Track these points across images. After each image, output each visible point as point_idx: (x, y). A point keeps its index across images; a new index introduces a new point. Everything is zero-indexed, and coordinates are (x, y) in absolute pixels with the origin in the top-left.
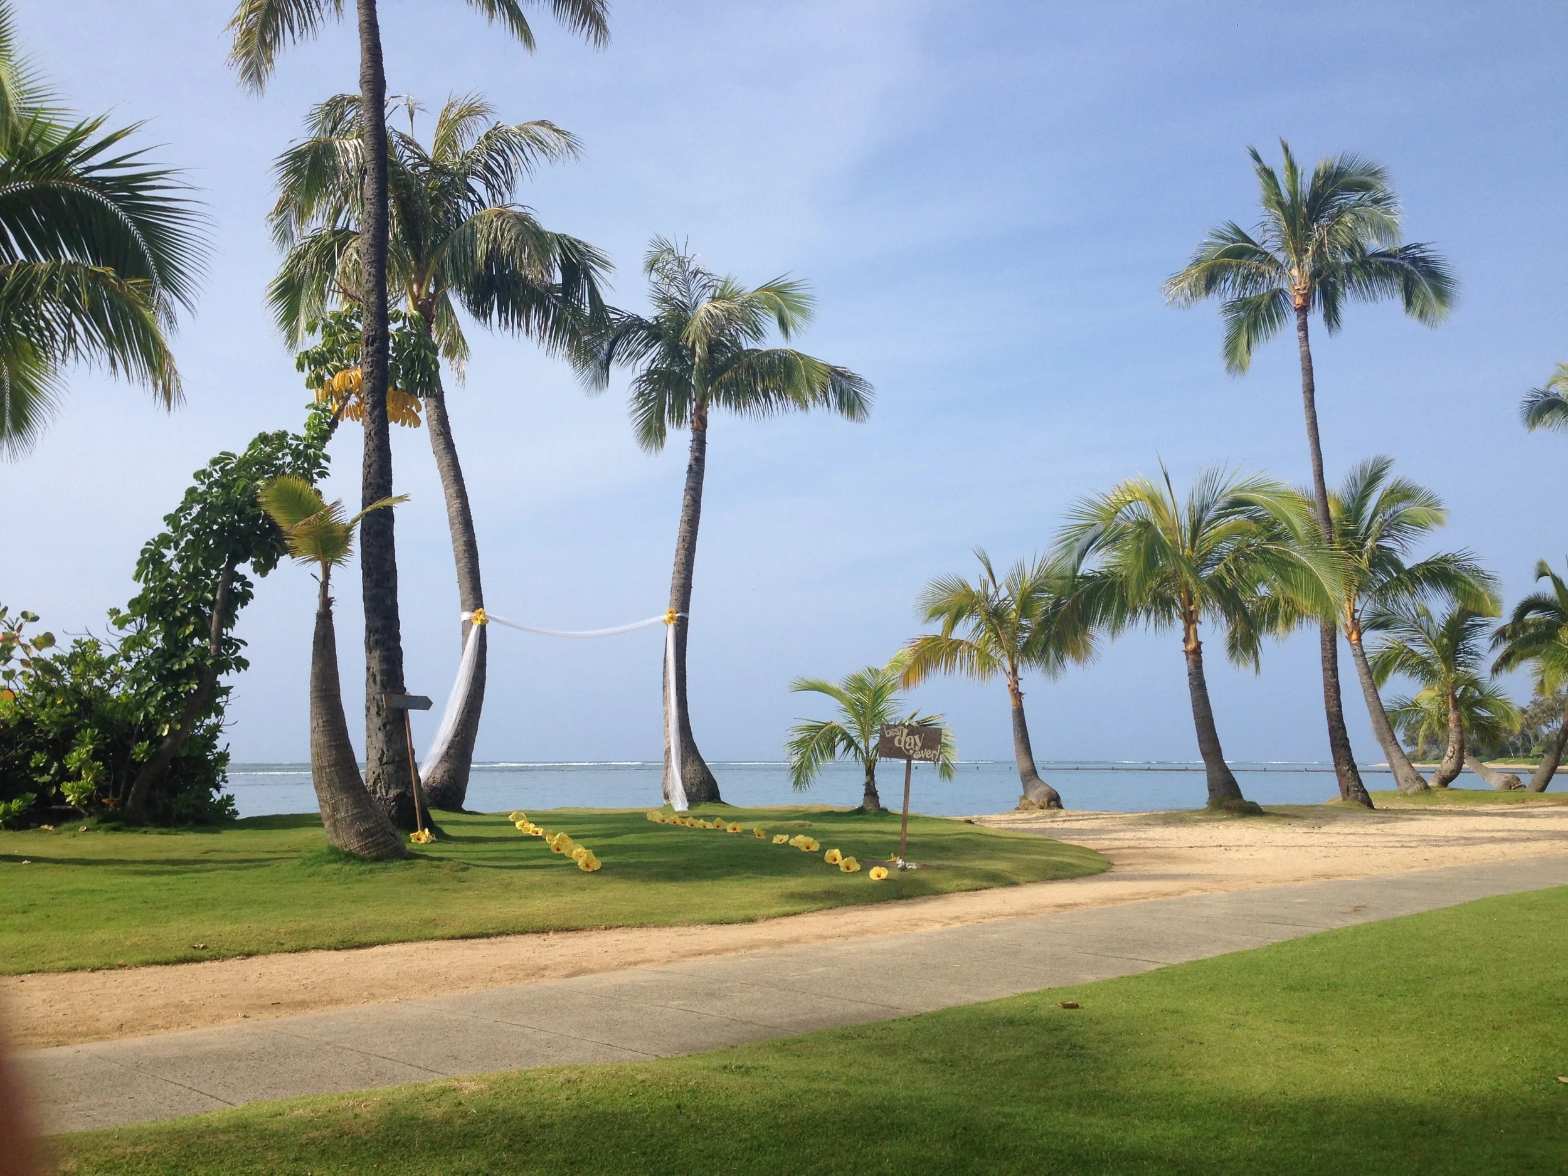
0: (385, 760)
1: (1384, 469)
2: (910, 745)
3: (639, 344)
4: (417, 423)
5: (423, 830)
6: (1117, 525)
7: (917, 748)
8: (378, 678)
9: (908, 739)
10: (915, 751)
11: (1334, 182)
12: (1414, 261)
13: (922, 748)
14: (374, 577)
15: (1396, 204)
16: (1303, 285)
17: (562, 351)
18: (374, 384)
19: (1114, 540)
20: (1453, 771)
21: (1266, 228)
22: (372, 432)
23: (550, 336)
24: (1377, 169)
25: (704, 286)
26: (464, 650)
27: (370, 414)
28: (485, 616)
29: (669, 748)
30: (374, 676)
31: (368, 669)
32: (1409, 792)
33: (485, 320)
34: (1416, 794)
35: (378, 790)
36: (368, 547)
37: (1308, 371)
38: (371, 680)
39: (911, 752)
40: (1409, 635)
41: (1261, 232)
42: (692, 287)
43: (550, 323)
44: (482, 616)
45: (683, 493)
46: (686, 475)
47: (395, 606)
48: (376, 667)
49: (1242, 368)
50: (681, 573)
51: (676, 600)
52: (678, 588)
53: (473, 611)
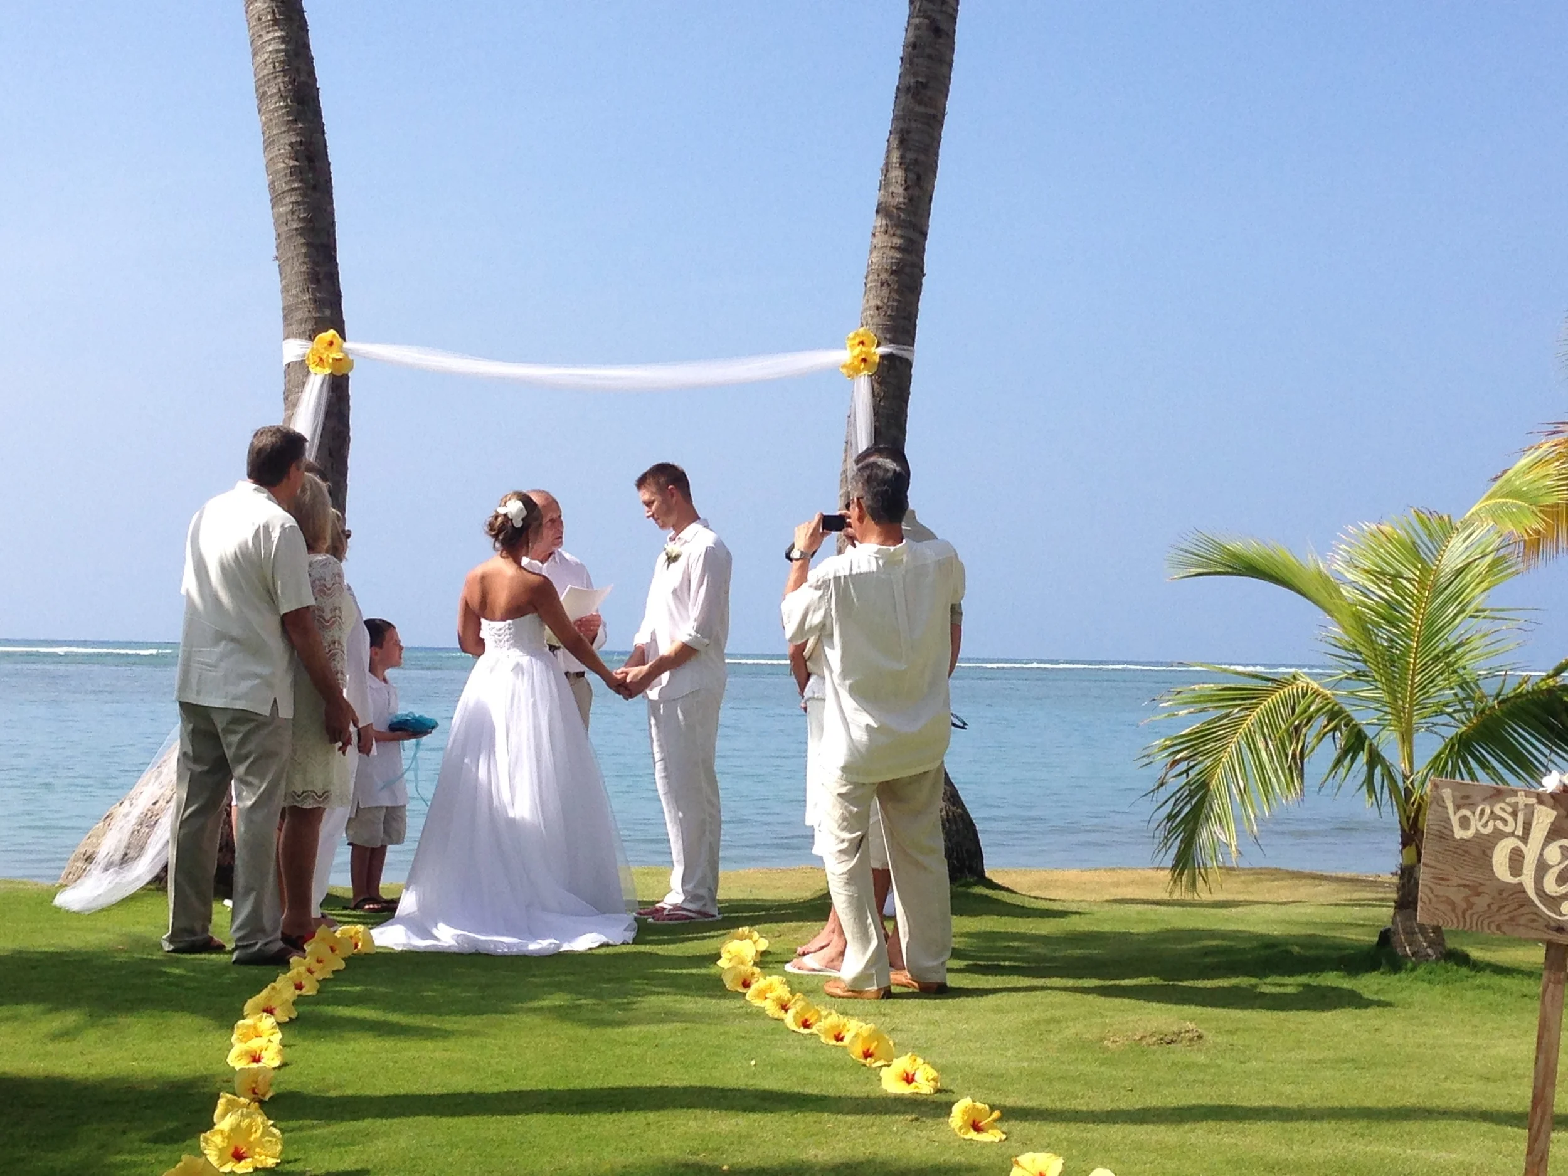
28: (343, 349)
50: (894, 235)
51: (878, 308)
52: (884, 276)
53: (311, 338)
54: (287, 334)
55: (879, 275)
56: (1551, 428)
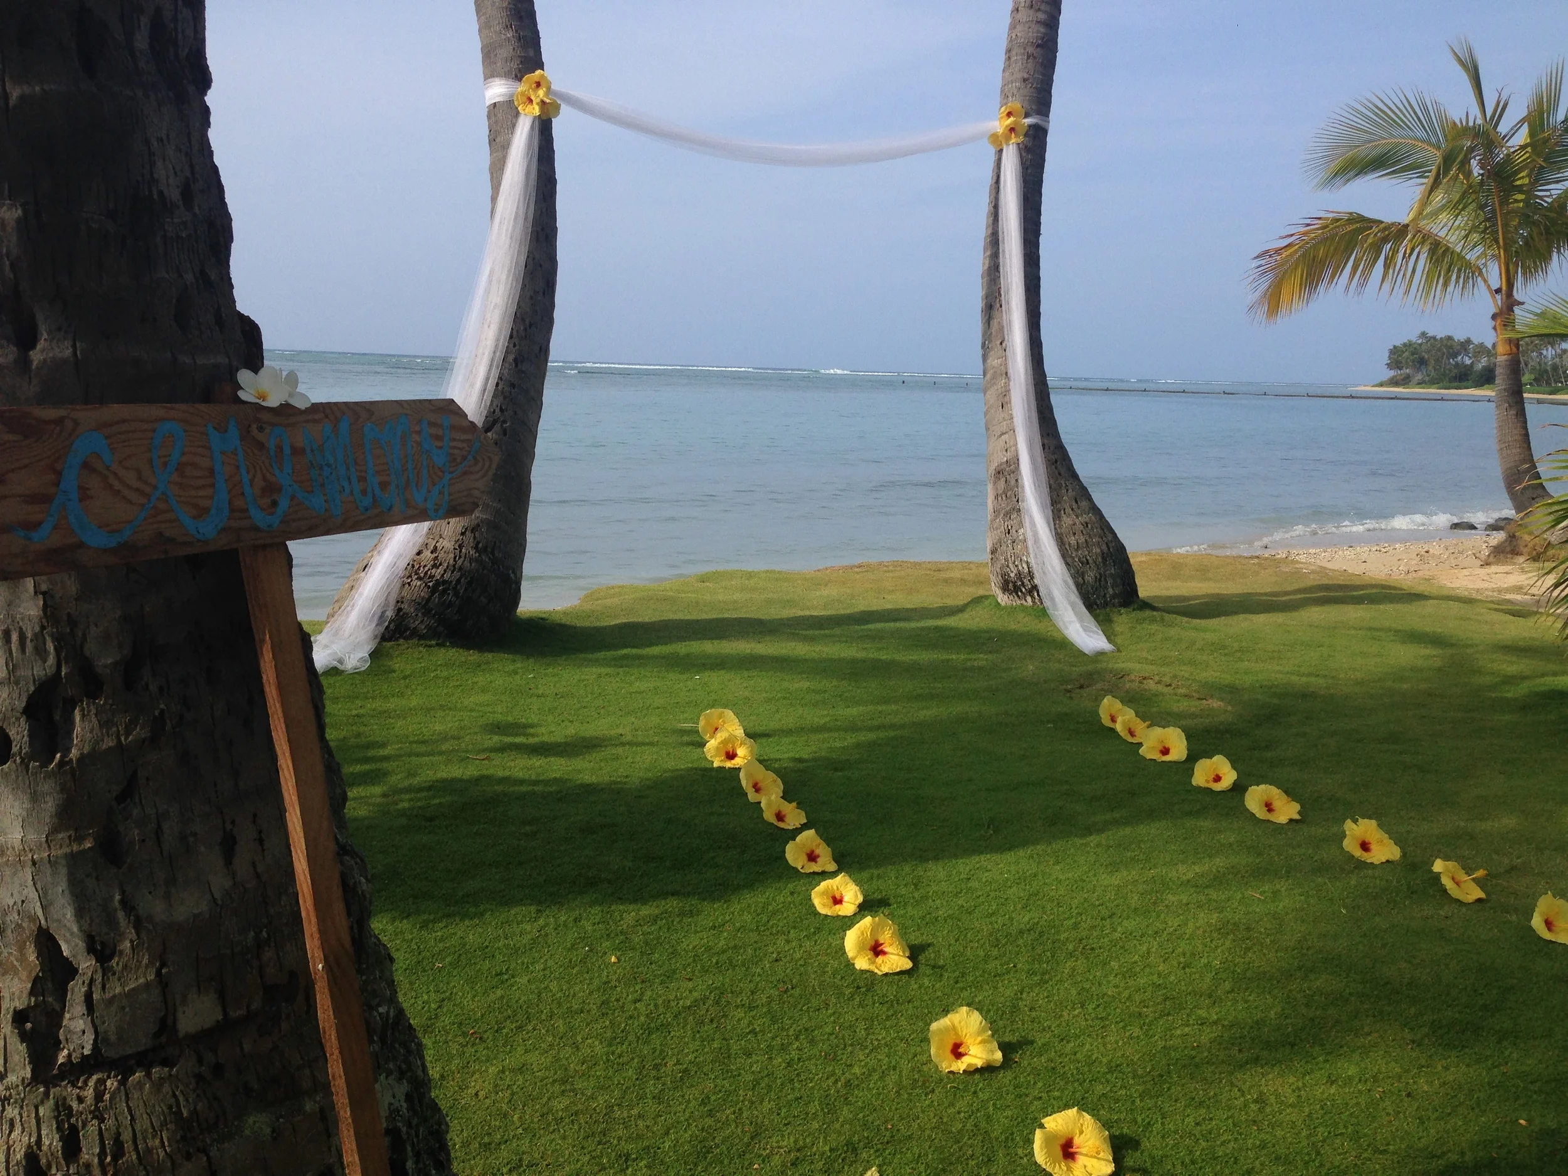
28: (549, 92)
44: (541, 92)
50: (1039, 10)
51: (1025, 80)
52: (1030, 50)
53: (519, 78)
54: (490, 74)
55: (1025, 49)
56: (1306, 221)
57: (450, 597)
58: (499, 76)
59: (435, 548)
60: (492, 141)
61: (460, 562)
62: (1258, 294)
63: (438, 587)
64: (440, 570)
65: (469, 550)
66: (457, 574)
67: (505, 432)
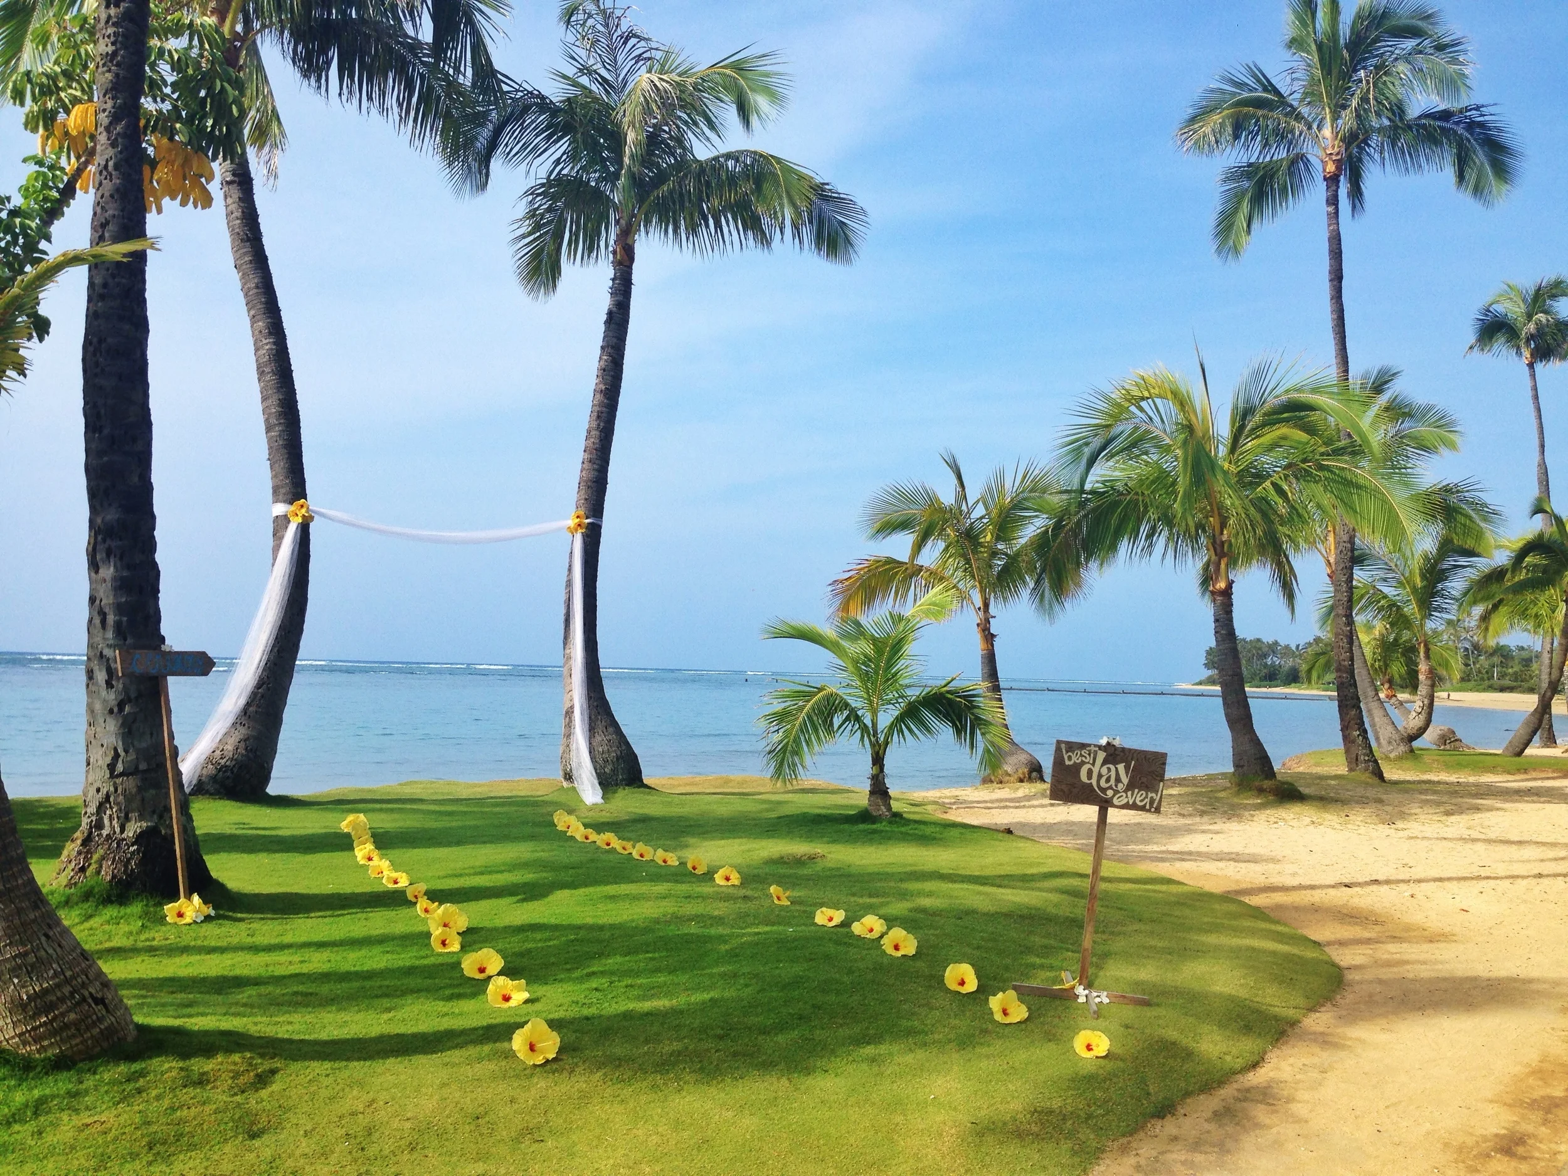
0: (120, 767)
1: (1386, 382)
2: (1108, 780)
3: (537, 135)
4: (206, 201)
5: (189, 897)
6: (1136, 428)
7: (1120, 786)
8: (111, 619)
9: (1104, 771)
10: (1116, 792)
11: (1379, 25)
12: (1471, 126)
13: (1130, 787)
14: (106, 431)
15: (1465, 52)
16: (1336, 150)
17: (431, 143)
18: (117, 75)
19: (1128, 448)
20: (1420, 728)
21: (1294, 76)
22: (111, 164)
23: (415, 120)
24: (1430, 12)
25: (639, 58)
26: (275, 559)
27: (108, 129)
28: (308, 510)
29: (572, 707)
30: (103, 615)
31: (92, 600)
32: (1392, 755)
33: (319, 80)
34: (1400, 758)
35: (106, 821)
36: (96, 375)
37: (1336, 254)
38: (97, 621)
39: (1110, 793)
40: (1381, 574)
41: (1288, 79)
42: (620, 59)
43: (415, 100)
44: (303, 511)
45: (599, 352)
46: (602, 328)
47: (148, 489)
48: (107, 599)
49: (1236, 251)
51: (586, 499)
52: (589, 484)
53: (291, 503)
54: (276, 501)
56: (859, 562)
57: (229, 774)
58: (281, 502)
59: (223, 750)
60: (274, 535)
61: (236, 757)
62: (832, 610)
63: (222, 769)
64: (225, 760)
65: (241, 751)
66: (234, 763)
67: (268, 689)
